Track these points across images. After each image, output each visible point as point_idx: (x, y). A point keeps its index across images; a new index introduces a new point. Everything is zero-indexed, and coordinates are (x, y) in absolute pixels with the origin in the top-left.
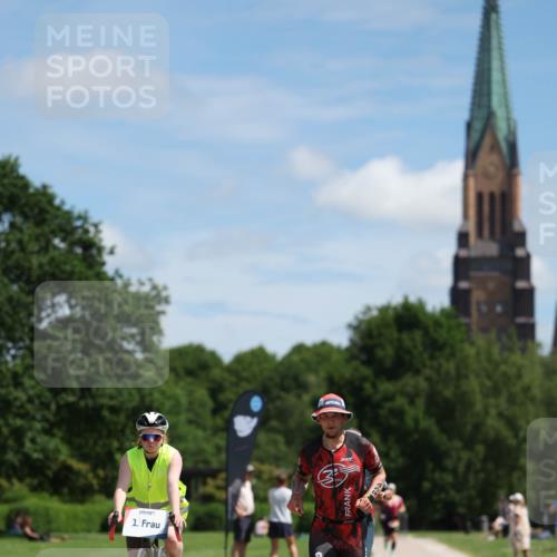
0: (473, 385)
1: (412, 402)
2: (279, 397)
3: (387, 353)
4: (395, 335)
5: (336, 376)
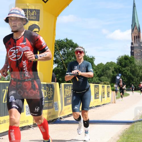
0: (137, 68)
1: (128, 71)
2: (106, 71)
3: (123, 64)
4: (124, 61)
5: (116, 67)
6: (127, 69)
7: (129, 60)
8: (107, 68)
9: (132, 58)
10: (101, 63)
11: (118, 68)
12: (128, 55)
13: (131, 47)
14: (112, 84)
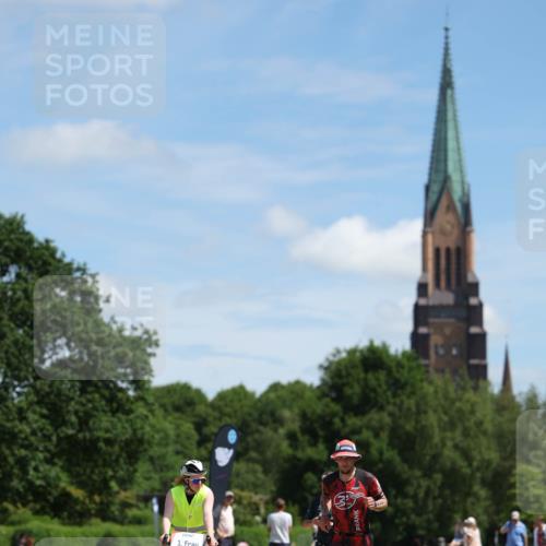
0: (432, 419)
1: (377, 435)
3: (354, 391)
4: (362, 375)
5: (309, 411)
6: (374, 423)
7: (390, 373)
8: (265, 412)
11: (321, 417)
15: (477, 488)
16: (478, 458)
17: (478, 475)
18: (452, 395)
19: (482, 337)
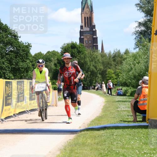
0: (87, 59)
4: (71, 50)
5: (59, 59)
7: (77, 49)
8: (47, 59)
9: (81, 46)
10: (39, 52)
12: (76, 42)
13: (80, 31)
14: (54, 81)
15: (98, 75)
16: (98, 68)
17: (99, 72)
18: (92, 54)
19: (97, 38)
